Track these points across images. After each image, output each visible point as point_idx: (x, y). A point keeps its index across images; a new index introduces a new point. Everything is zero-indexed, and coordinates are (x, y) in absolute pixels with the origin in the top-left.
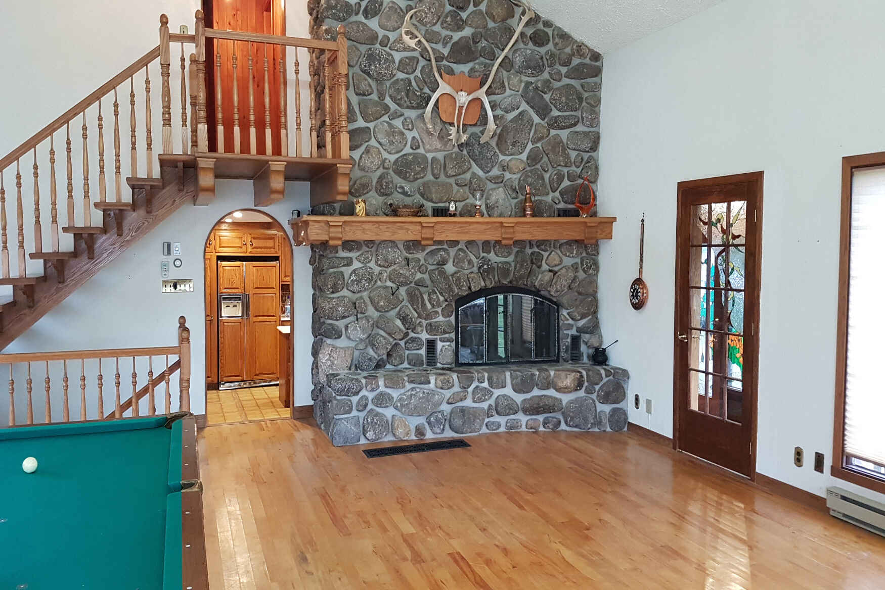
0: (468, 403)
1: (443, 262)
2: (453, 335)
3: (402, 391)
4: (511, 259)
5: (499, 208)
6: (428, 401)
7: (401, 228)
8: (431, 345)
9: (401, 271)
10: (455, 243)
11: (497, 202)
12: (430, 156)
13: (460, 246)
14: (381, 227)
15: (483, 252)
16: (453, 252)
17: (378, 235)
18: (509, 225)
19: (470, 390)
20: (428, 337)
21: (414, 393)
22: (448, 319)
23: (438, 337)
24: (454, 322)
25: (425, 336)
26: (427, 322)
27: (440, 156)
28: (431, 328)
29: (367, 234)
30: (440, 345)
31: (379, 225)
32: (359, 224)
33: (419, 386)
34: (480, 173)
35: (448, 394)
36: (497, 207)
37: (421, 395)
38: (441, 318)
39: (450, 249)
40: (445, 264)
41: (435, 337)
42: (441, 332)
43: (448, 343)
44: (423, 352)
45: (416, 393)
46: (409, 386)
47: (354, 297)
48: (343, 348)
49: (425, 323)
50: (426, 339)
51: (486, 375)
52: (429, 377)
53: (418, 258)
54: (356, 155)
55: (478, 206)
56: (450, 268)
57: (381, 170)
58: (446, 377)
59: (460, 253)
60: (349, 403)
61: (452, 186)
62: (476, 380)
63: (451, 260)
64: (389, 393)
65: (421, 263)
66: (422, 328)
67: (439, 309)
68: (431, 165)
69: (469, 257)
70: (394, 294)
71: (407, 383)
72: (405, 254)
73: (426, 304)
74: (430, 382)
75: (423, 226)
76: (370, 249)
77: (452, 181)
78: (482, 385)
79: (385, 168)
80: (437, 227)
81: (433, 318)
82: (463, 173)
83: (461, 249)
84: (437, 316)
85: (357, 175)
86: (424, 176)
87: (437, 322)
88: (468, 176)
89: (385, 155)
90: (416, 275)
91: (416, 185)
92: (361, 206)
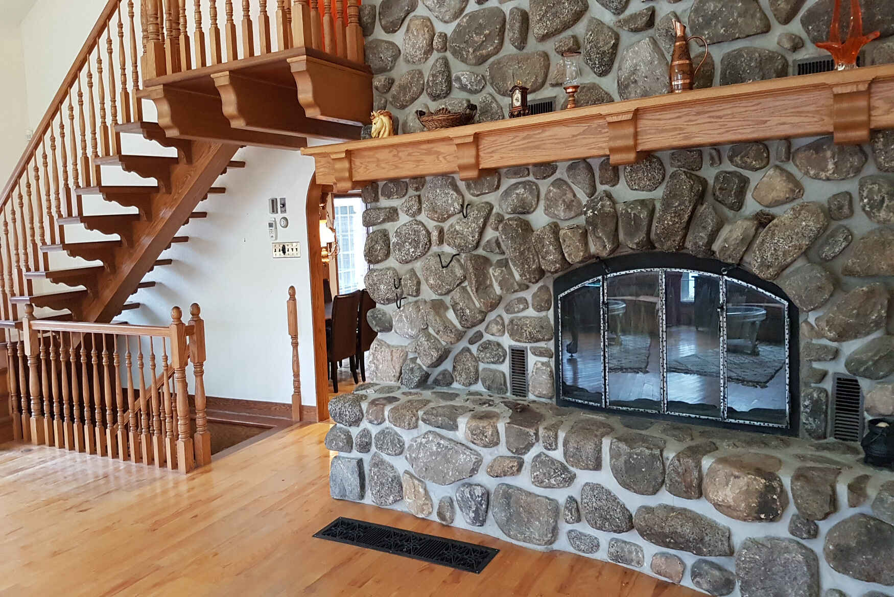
0: (524, 481)
1: (524, 209)
2: (551, 345)
3: (415, 433)
4: (659, 193)
5: (640, 83)
6: (448, 461)
7: (429, 153)
8: (518, 358)
9: (457, 227)
10: (546, 168)
11: (634, 72)
13: (557, 175)
14: (400, 154)
15: (602, 183)
16: (544, 185)
17: (397, 167)
18: (620, 118)
19: (528, 457)
20: (513, 343)
21: (424, 441)
22: (543, 314)
23: (529, 345)
24: (552, 322)
25: (507, 342)
26: (511, 316)
27: (524, 3)
28: (515, 330)
29: (384, 168)
30: (532, 361)
31: (398, 152)
32: (371, 153)
33: (438, 430)
34: (608, 17)
35: (488, 455)
36: (636, 81)
37: (435, 448)
38: (531, 312)
39: (540, 182)
40: (528, 213)
41: (524, 345)
42: (527, 338)
43: (545, 359)
44: (505, 368)
45: (427, 443)
46: (423, 427)
47: (403, 269)
48: (393, 346)
49: (507, 318)
50: (510, 347)
51: (562, 435)
52: (457, 417)
53: (487, 203)
54: (398, 39)
55: (568, 88)
56: (539, 219)
57: (435, 55)
58: (482, 424)
59: (552, 188)
60: (342, 436)
61: (546, 56)
62: (541, 441)
63: (542, 203)
64: (396, 433)
65: (494, 211)
66: (500, 327)
67: (528, 295)
68: (508, 26)
69: (569, 196)
70: (447, 266)
71: (420, 422)
72: (469, 197)
73: (491, 285)
74: (455, 427)
75: (458, 145)
76: (418, 193)
77: (549, 46)
78: (551, 454)
79: (438, 50)
80: (485, 143)
81: (516, 310)
82: (566, 26)
83: (560, 179)
84: (521, 306)
85: (401, 71)
86: (498, 50)
87: (524, 317)
88: (580, 29)
89: (440, 27)
90: (481, 233)
91: (484, 70)
92: (380, 122)
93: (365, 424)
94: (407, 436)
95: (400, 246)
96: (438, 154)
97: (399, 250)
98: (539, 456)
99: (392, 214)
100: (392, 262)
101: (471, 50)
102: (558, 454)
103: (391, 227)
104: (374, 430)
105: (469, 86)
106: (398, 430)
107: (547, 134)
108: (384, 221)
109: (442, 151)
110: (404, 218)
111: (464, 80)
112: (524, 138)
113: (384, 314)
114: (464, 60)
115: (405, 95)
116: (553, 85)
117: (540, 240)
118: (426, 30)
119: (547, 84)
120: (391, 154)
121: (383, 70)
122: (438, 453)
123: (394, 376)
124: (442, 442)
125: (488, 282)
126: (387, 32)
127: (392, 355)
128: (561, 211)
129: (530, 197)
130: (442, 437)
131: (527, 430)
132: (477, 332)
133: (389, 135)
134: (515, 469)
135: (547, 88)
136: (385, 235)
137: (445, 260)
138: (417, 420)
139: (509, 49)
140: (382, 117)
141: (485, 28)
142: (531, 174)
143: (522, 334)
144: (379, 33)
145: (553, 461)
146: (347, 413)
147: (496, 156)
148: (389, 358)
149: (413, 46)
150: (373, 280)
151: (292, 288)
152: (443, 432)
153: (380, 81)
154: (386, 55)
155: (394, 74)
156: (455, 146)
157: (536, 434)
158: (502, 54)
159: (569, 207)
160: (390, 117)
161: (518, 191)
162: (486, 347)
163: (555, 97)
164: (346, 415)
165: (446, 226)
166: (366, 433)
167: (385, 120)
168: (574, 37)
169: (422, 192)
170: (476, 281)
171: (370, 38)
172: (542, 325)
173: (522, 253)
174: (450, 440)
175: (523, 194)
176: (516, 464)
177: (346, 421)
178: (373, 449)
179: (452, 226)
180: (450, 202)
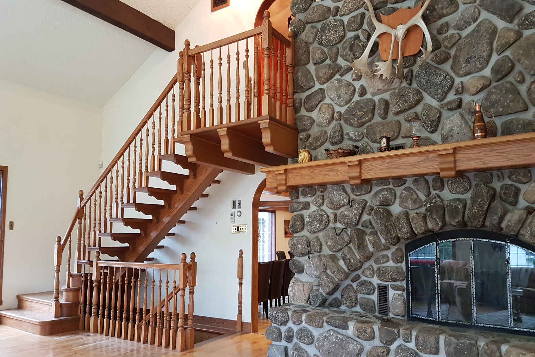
1: (386, 203)
2: (404, 283)
3: (321, 330)
4: (468, 195)
5: (455, 137)
6: (342, 348)
8: (383, 291)
9: (346, 213)
10: (400, 180)
11: (451, 130)
12: (376, 99)
13: (407, 185)
14: (315, 171)
15: (434, 190)
16: (399, 191)
17: (313, 178)
18: (446, 152)
19: (393, 347)
20: (379, 282)
21: (327, 335)
22: (399, 264)
23: (389, 283)
24: (405, 269)
25: (376, 281)
26: (378, 266)
27: (386, 96)
28: (381, 274)
29: (305, 179)
30: (392, 293)
32: (298, 171)
33: (335, 329)
34: (434, 103)
35: (368, 345)
36: (452, 136)
37: (334, 340)
38: (391, 264)
39: (397, 189)
40: (389, 205)
41: (387, 283)
42: (389, 278)
43: (400, 292)
44: (374, 297)
45: (329, 336)
46: (327, 327)
47: (311, 237)
48: (304, 282)
49: (375, 267)
50: (377, 284)
51: (414, 334)
52: (348, 322)
53: (364, 200)
54: (314, 114)
55: (414, 137)
56: (396, 209)
57: (334, 122)
58: (364, 326)
59: (404, 192)
60: (276, 331)
61: (399, 123)
62: (401, 337)
63: (398, 200)
64: (309, 330)
65: (368, 204)
66: (371, 272)
67: (389, 253)
68: (377, 107)
69: (415, 196)
70: (339, 235)
71: (325, 324)
72: (352, 196)
73: (367, 246)
74: (346, 328)
75: (349, 166)
76: (322, 194)
77: (401, 118)
78: (408, 345)
79: (336, 120)
80: (364, 165)
81: (382, 262)
82: (411, 107)
83: (409, 187)
84: (385, 260)
85: (315, 131)
86: (371, 120)
87: (387, 266)
88: (419, 109)
89: (337, 109)
90: (360, 217)
91: (363, 129)
92: (303, 155)
93: (290, 324)
94: (316, 332)
95: (311, 223)
96: (337, 171)
97: (310, 225)
98: (400, 345)
99: (307, 206)
100: (305, 233)
101: (356, 119)
102: (412, 345)
103: (306, 213)
104: (295, 328)
105: (354, 138)
106: (310, 328)
107: (402, 160)
108: (302, 209)
109: (340, 169)
110: (313, 208)
111: (351, 135)
112: (389, 163)
113: (300, 262)
114: (351, 125)
115: (316, 142)
116: (403, 137)
117: (398, 219)
118: (330, 110)
119: (400, 137)
120: (310, 171)
121: (304, 130)
122: (337, 343)
123: (305, 300)
124: (339, 336)
125: (365, 244)
126: (308, 111)
127: (303, 287)
128: (410, 205)
129: (390, 197)
130: (339, 333)
131: (393, 329)
132: (357, 275)
133: (308, 161)
134: (385, 353)
135: (399, 139)
136: (302, 217)
137: (338, 232)
138: (323, 322)
139: (377, 119)
140: (305, 152)
141: (364, 108)
142: (391, 183)
143: (385, 276)
144: (303, 112)
145: (409, 349)
146: (280, 317)
147: (371, 172)
148: (302, 289)
149: (323, 118)
150: (294, 242)
151: (241, 251)
152: (340, 330)
153: (303, 135)
154: (307, 123)
155: (310, 132)
156: (348, 167)
157: (398, 332)
158: (373, 121)
159: (414, 202)
160: (309, 153)
161: (383, 193)
162: (363, 283)
163: (405, 143)
164: (279, 318)
165: (339, 212)
166: (290, 330)
167: (306, 154)
168: (416, 113)
169: (324, 194)
170: (358, 243)
171: (299, 115)
172: (398, 271)
173: (386, 227)
174: (343, 335)
175: (386, 195)
176: (385, 350)
177: (279, 322)
178: (295, 340)
179: (342, 212)
180: (342, 198)
